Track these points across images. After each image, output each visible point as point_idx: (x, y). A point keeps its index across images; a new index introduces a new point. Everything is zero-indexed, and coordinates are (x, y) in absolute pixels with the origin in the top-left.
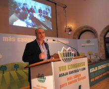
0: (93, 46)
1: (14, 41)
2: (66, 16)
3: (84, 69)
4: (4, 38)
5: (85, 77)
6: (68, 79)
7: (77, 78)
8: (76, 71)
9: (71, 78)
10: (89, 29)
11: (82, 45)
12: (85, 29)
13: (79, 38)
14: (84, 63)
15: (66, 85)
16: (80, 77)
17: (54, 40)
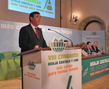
0: (99, 38)
1: (13, 28)
2: (71, 4)
3: (77, 60)
4: (2, 25)
5: (77, 69)
6: (58, 68)
7: (68, 69)
8: (67, 62)
9: (61, 68)
10: (97, 20)
11: (87, 37)
12: (92, 19)
13: (85, 29)
14: (77, 54)
15: (55, 74)
16: (71, 68)
17: (49, 29)
